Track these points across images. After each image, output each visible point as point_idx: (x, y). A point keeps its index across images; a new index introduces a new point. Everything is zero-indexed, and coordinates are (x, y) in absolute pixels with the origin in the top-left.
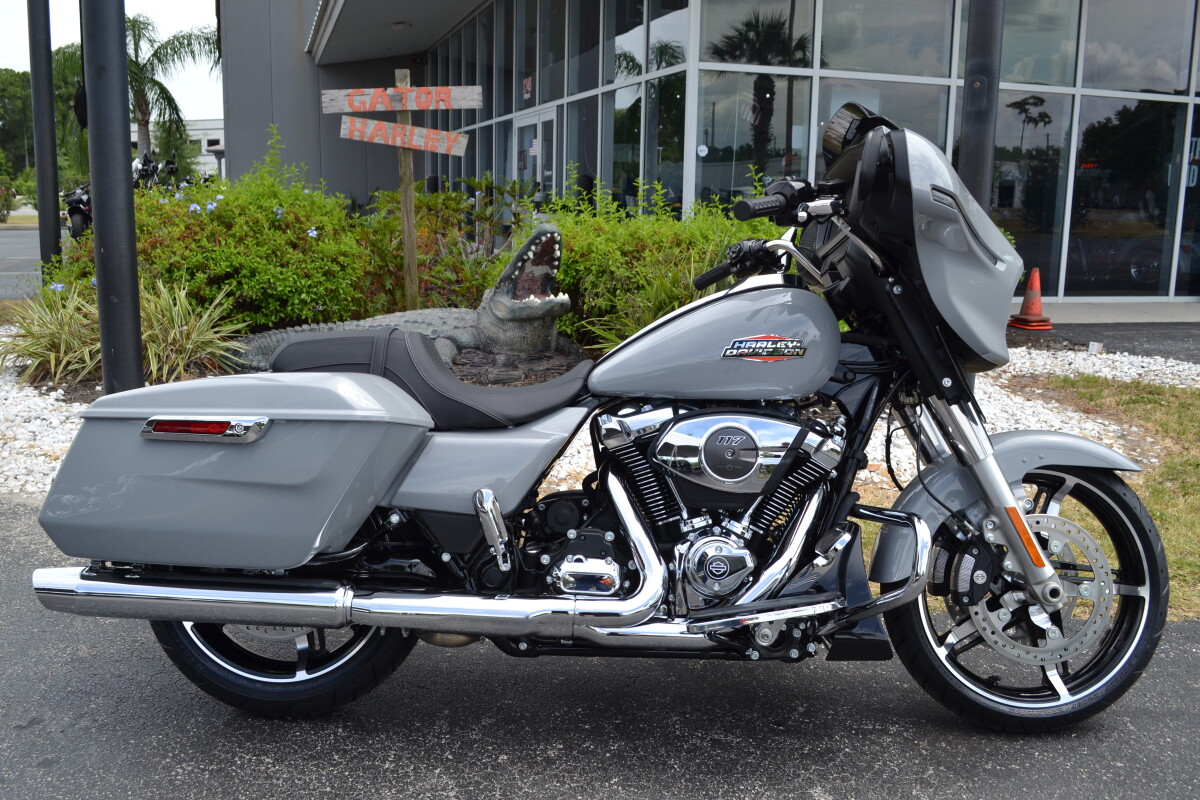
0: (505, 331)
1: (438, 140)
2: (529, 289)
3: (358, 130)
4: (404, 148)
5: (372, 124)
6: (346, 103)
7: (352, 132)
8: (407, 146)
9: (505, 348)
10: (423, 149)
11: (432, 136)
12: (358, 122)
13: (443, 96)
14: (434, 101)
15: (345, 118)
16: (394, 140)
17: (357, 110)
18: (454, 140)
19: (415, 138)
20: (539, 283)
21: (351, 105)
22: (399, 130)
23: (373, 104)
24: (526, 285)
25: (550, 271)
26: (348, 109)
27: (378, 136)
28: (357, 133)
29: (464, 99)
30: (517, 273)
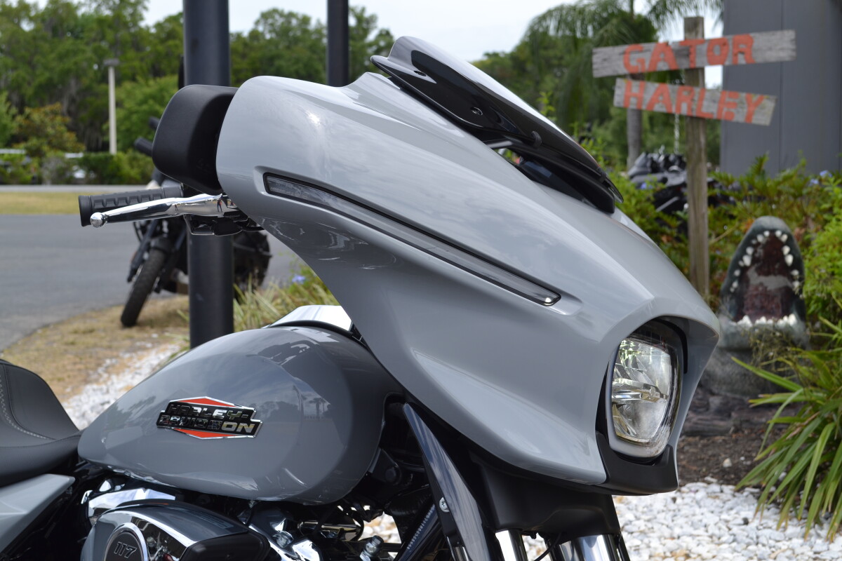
0: (723, 364)
1: (735, 105)
2: (762, 308)
3: (635, 96)
4: (692, 118)
5: (652, 87)
6: (621, 63)
7: (627, 98)
8: (694, 114)
9: (724, 387)
10: (715, 116)
11: (728, 100)
12: (635, 86)
13: (742, 47)
14: (730, 54)
15: (619, 82)
16: (679, 108)
17: (634, 71)
18: (757, 104)
19: (705, 103)
20: (777, 300)
21: (627, 65)
22: (685, 93)
23: (653, 62)
24: (757, 302)
25: (789, 284)
26: (623, 71)
27: (658, 102)
28: (633, 100)
29: (770, 49)
30: (735, 284)
